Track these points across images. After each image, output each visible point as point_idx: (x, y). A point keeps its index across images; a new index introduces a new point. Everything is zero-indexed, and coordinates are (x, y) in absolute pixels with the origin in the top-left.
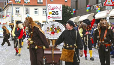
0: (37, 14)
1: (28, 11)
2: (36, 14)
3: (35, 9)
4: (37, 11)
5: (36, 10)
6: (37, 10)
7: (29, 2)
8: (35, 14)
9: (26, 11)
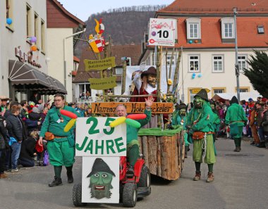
0: (221, 69)
1: (196, 62)
2: (218, 71)
3: (215, 58)
4: (220, 63)
5: (218, 60)
6: (220, 58)
7: (200, 40)
8: (216, 69)
9: (192, 62)
